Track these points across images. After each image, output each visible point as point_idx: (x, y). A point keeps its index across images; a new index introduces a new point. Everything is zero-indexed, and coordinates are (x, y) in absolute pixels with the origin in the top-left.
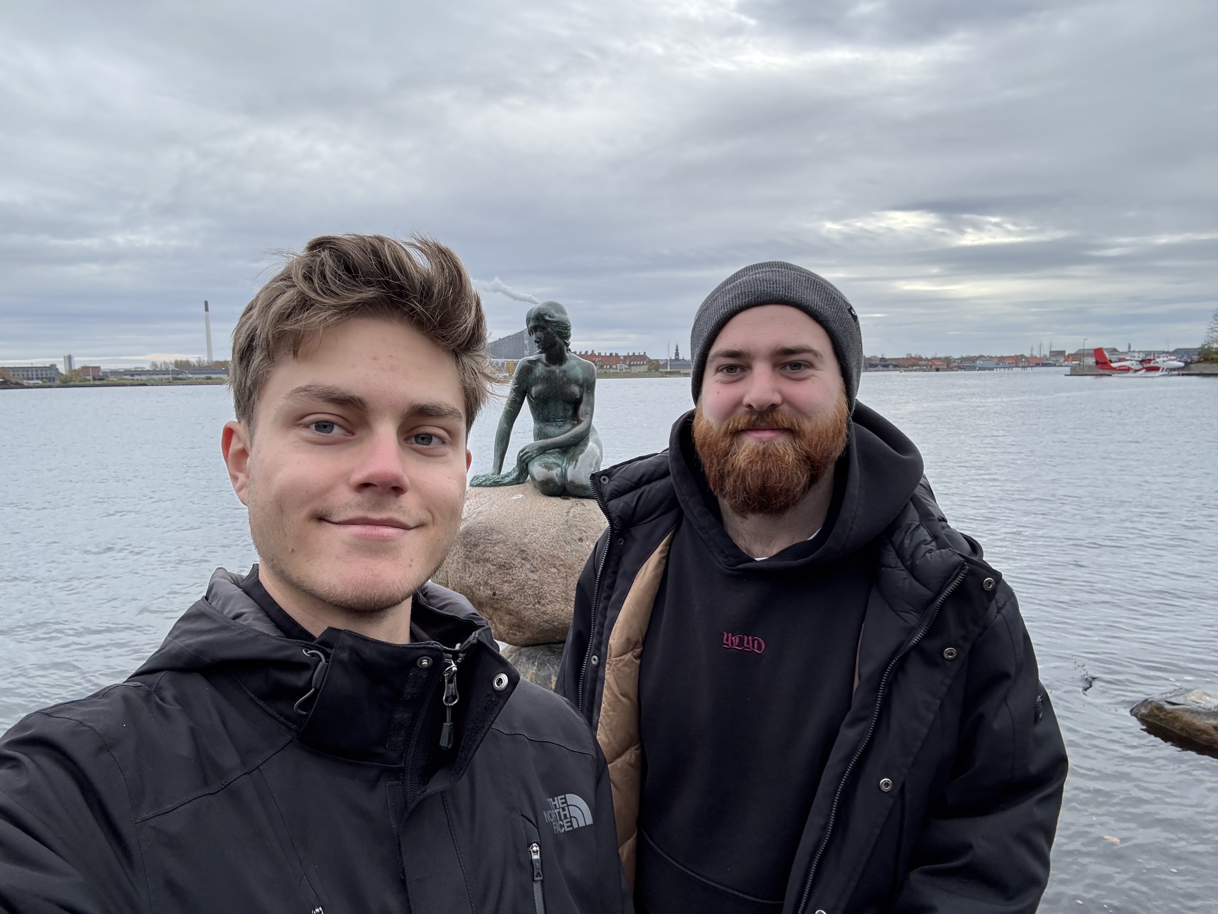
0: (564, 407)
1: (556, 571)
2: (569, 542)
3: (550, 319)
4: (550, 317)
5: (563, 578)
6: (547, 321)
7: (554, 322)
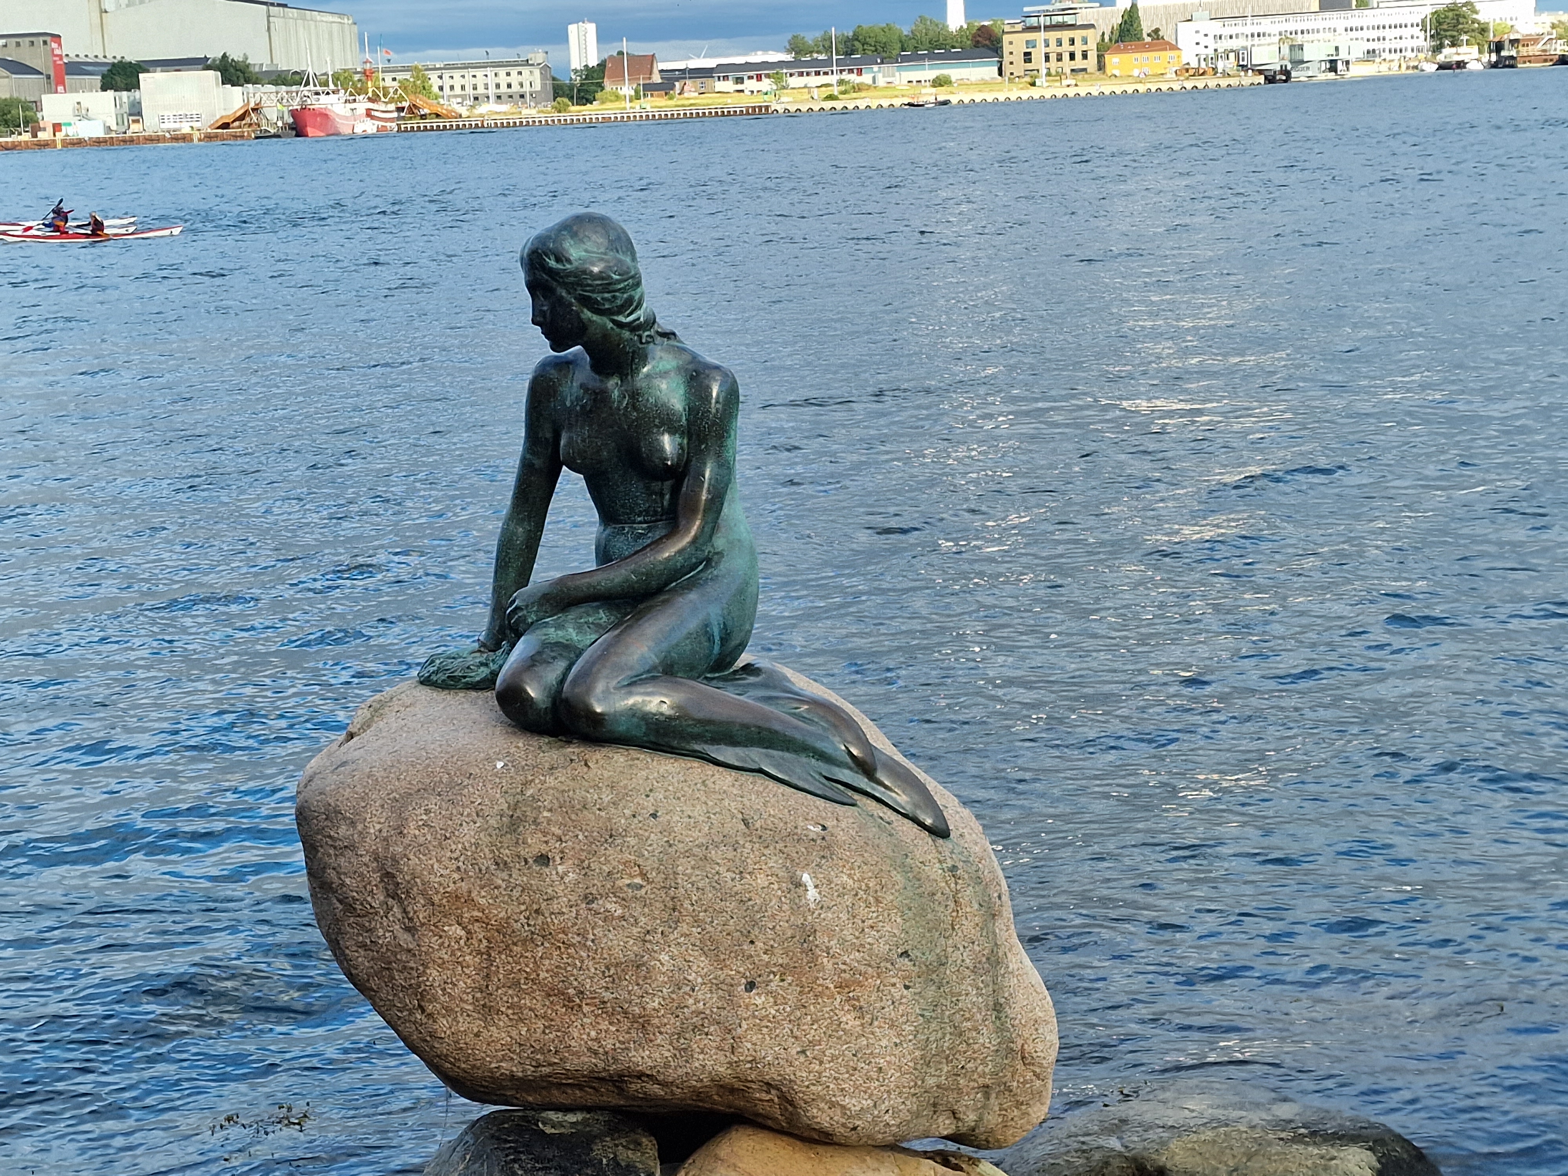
0: (648, 488)
1: (463, 933)
2: (506, 863)
3: (560, 266)
4: (558, 260)
5: (480, 953)
6: (551, 272)
7: (570, 274)
